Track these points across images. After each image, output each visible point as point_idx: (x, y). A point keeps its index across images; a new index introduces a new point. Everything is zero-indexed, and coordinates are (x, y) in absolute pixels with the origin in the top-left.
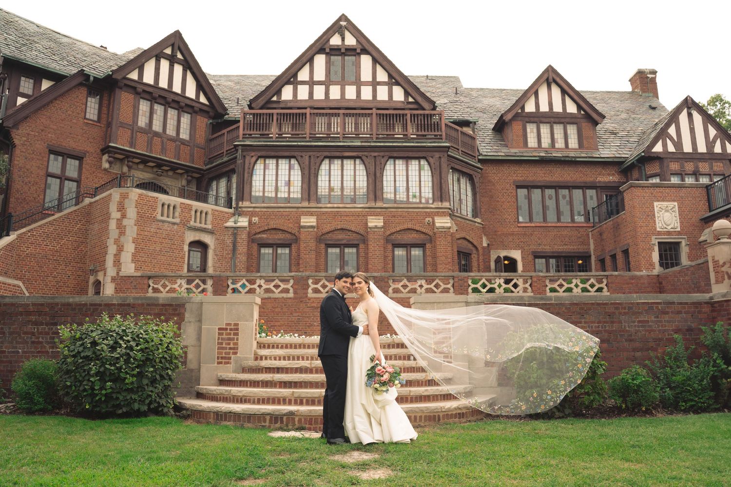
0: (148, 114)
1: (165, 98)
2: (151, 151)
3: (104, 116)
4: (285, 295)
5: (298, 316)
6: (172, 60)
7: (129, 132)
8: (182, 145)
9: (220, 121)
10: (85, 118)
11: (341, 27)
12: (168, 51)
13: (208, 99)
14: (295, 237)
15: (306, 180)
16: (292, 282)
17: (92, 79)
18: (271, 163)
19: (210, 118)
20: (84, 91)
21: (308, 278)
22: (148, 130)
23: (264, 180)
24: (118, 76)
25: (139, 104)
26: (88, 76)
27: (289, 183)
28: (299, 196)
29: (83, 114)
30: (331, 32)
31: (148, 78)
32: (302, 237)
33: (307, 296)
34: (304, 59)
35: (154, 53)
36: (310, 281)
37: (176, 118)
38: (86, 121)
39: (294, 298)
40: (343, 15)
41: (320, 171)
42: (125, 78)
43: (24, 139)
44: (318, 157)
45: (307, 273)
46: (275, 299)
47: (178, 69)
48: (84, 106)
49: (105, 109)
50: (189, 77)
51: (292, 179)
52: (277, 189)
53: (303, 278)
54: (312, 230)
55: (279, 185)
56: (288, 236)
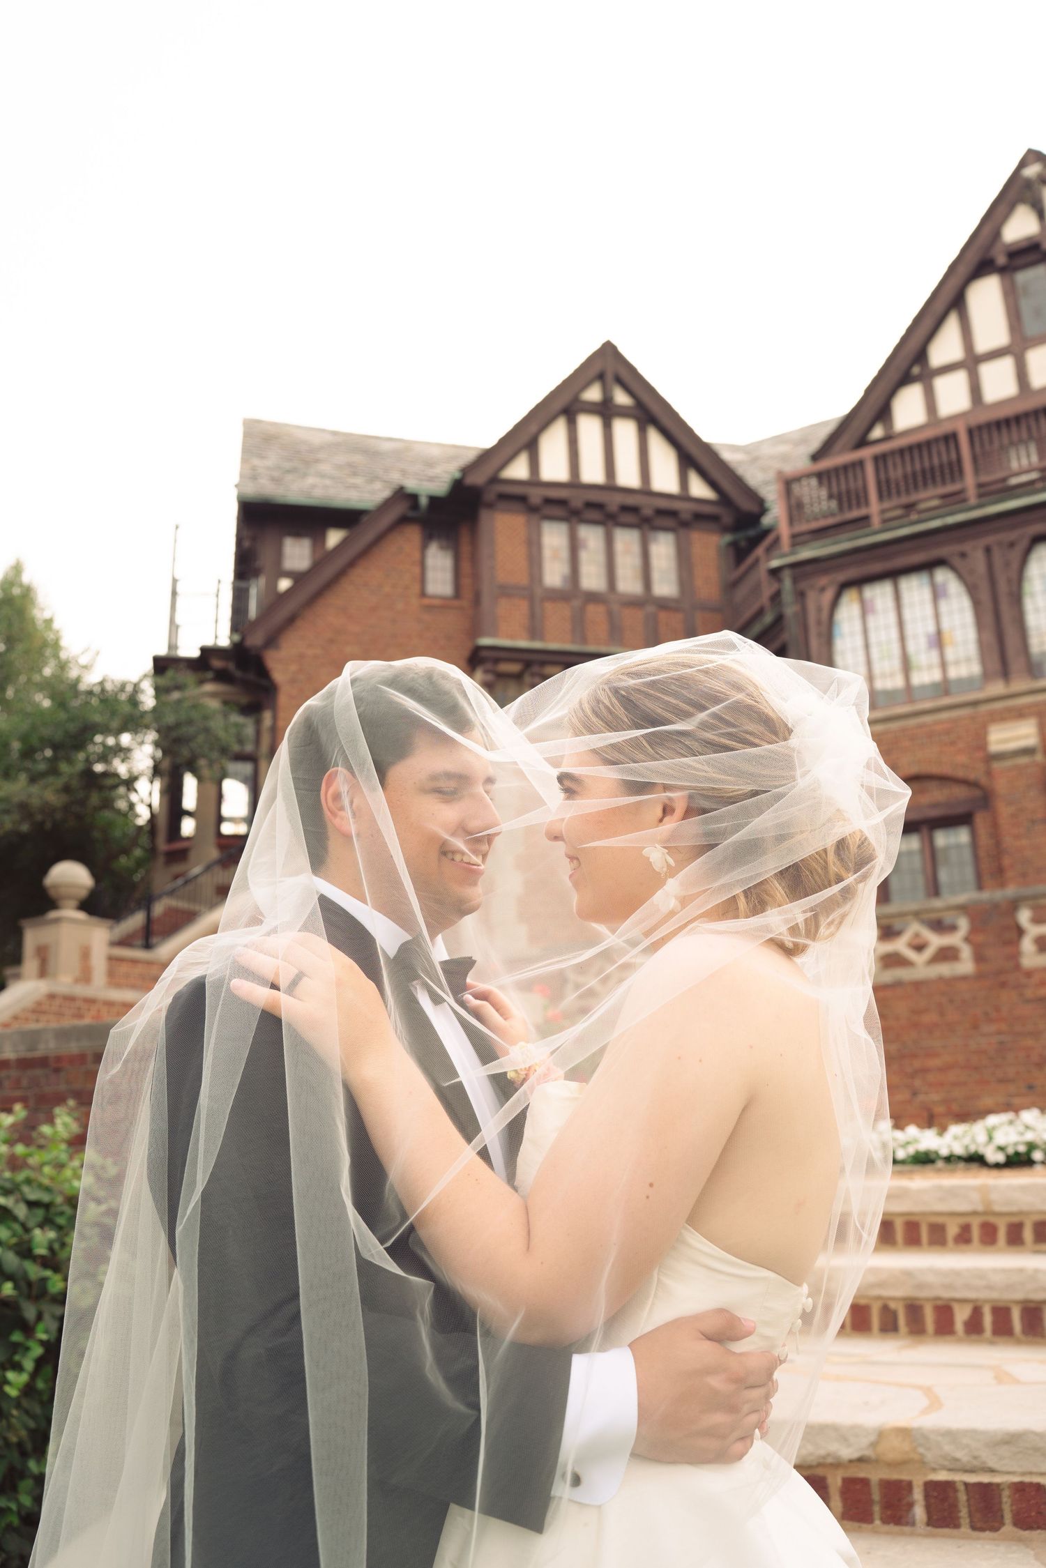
0: (565, 554)
1: (599, 506)
2: (584, 640)
3: (466, 581)
4: (945, 969)
5: (999, 1033)
6: (606, 412)
7: (524, 606)
8: (663, 616)
9: (752, 533)
10: (423, 594)
11: (1028, 184)
12: (593, 394)
13: (713, 484)
14: (977, 793)
15: (989, 618)
16: (963, 924)
17: (424, 501)
18: (880, 594)
19: (725, 529)
20: (413, 534)
21: (1014, 905)
22: (572, 592)
23: (867, 646)
24: (478, 479)
25: (539, 534)
26: (413, 498)
27: (938, 640)
28: (975, 669)
29: (416, 588)
30: (1002, 208)
31: (554, 467)
32: (1001, 786)
33: (1018, 967)
34: (939, 306)
35: (558, 405)
36: (1024, 916)
37: (636, 548)
38: (426, 601)
39: (979, 976)
40: (1030, 152)
41: (1027, 587)
42: (495, 480)
43: (294, 667)
44: (1012, 545)
45: (1010, 891)
46: (918, 985)
47: (625, 431)
48: (417, 570)
49: (466, 567)
50: (656, 443)
51: (946, 624)
52: (907, 665)
53: (995, 906)
54: (1023, 760)
55: (911, 647)
56: (960, 792)
